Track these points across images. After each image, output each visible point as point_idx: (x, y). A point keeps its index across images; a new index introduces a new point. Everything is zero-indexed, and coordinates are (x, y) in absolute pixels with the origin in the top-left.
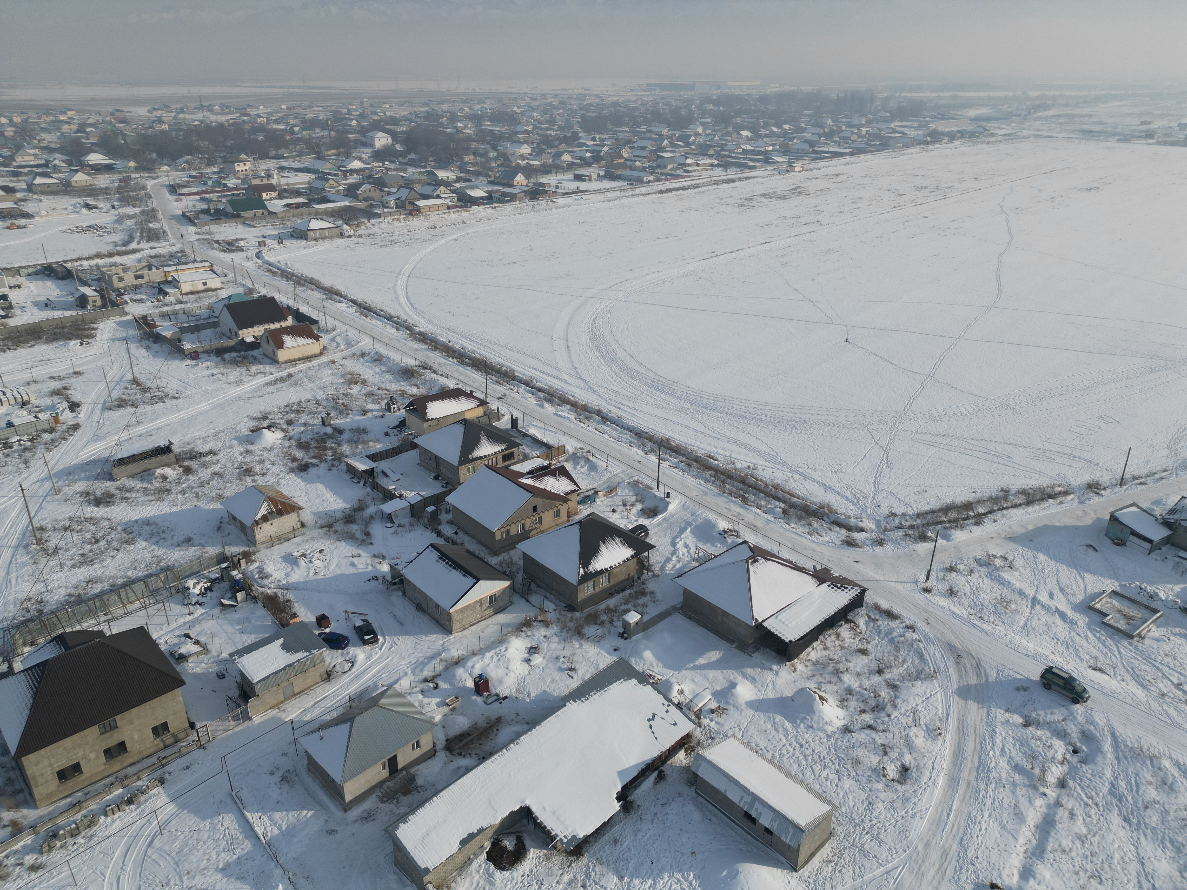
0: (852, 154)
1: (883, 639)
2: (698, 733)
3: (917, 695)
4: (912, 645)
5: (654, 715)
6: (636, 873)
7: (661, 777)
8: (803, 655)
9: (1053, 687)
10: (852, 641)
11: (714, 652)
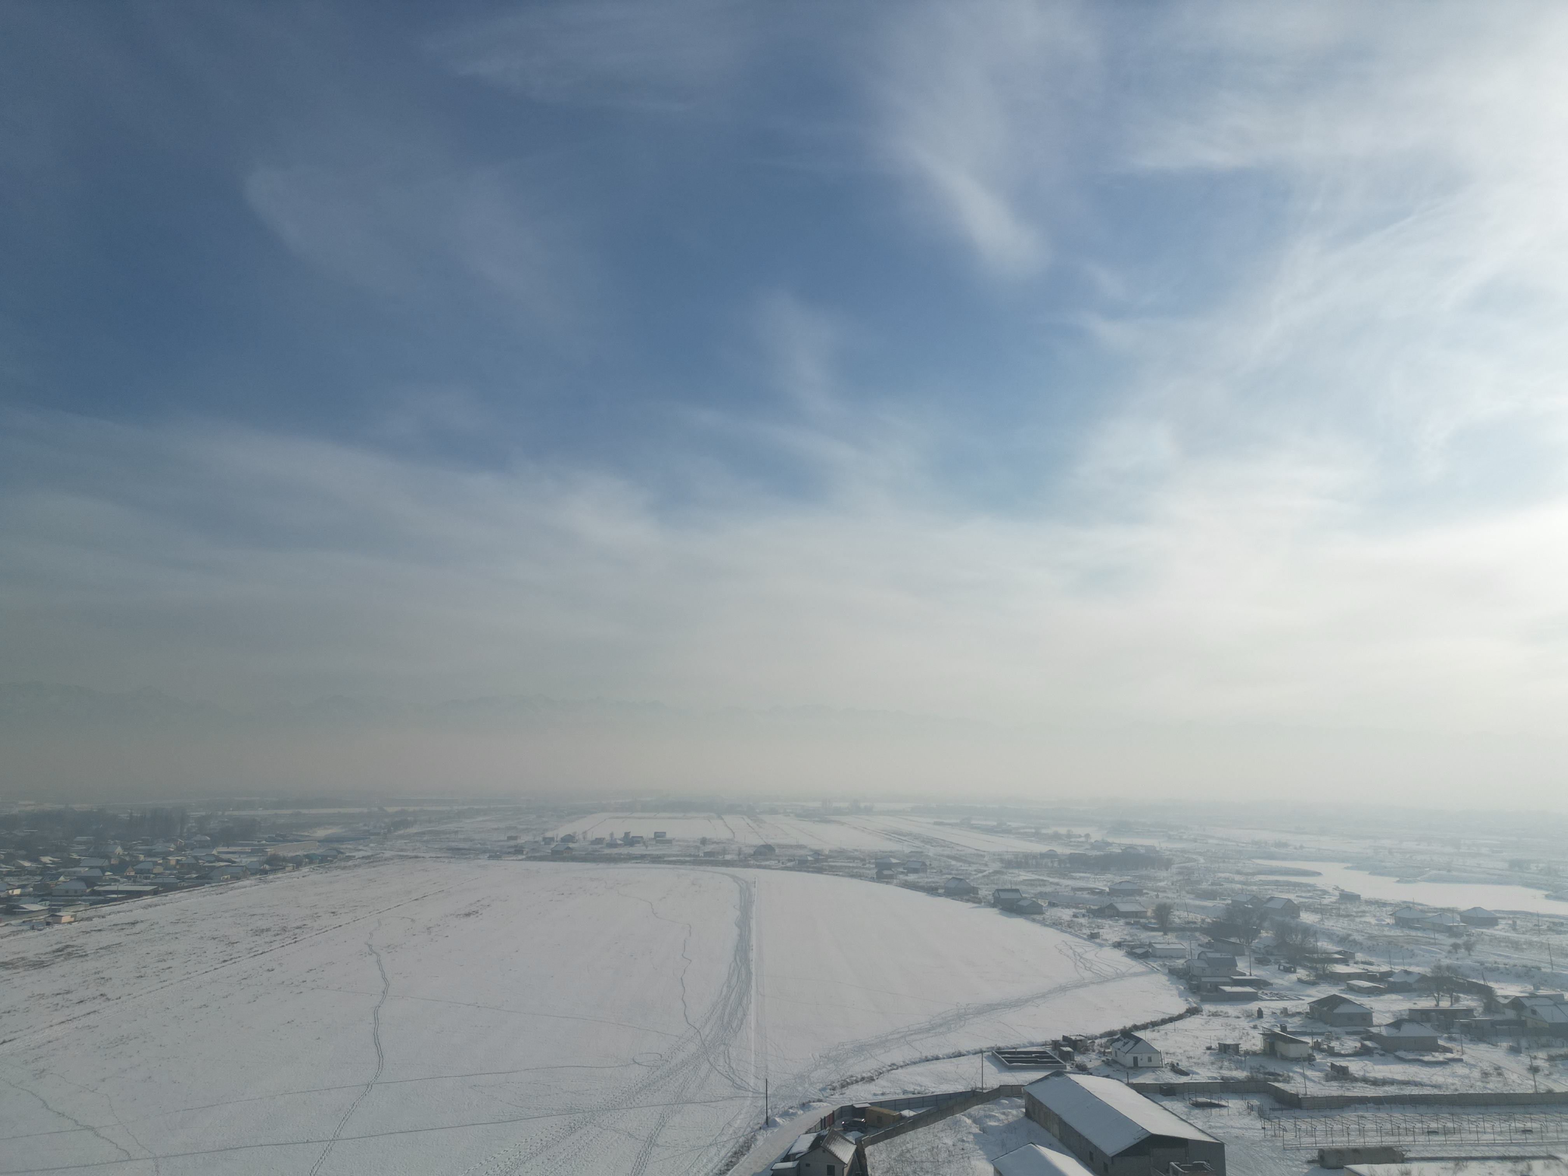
0: (155, 893)
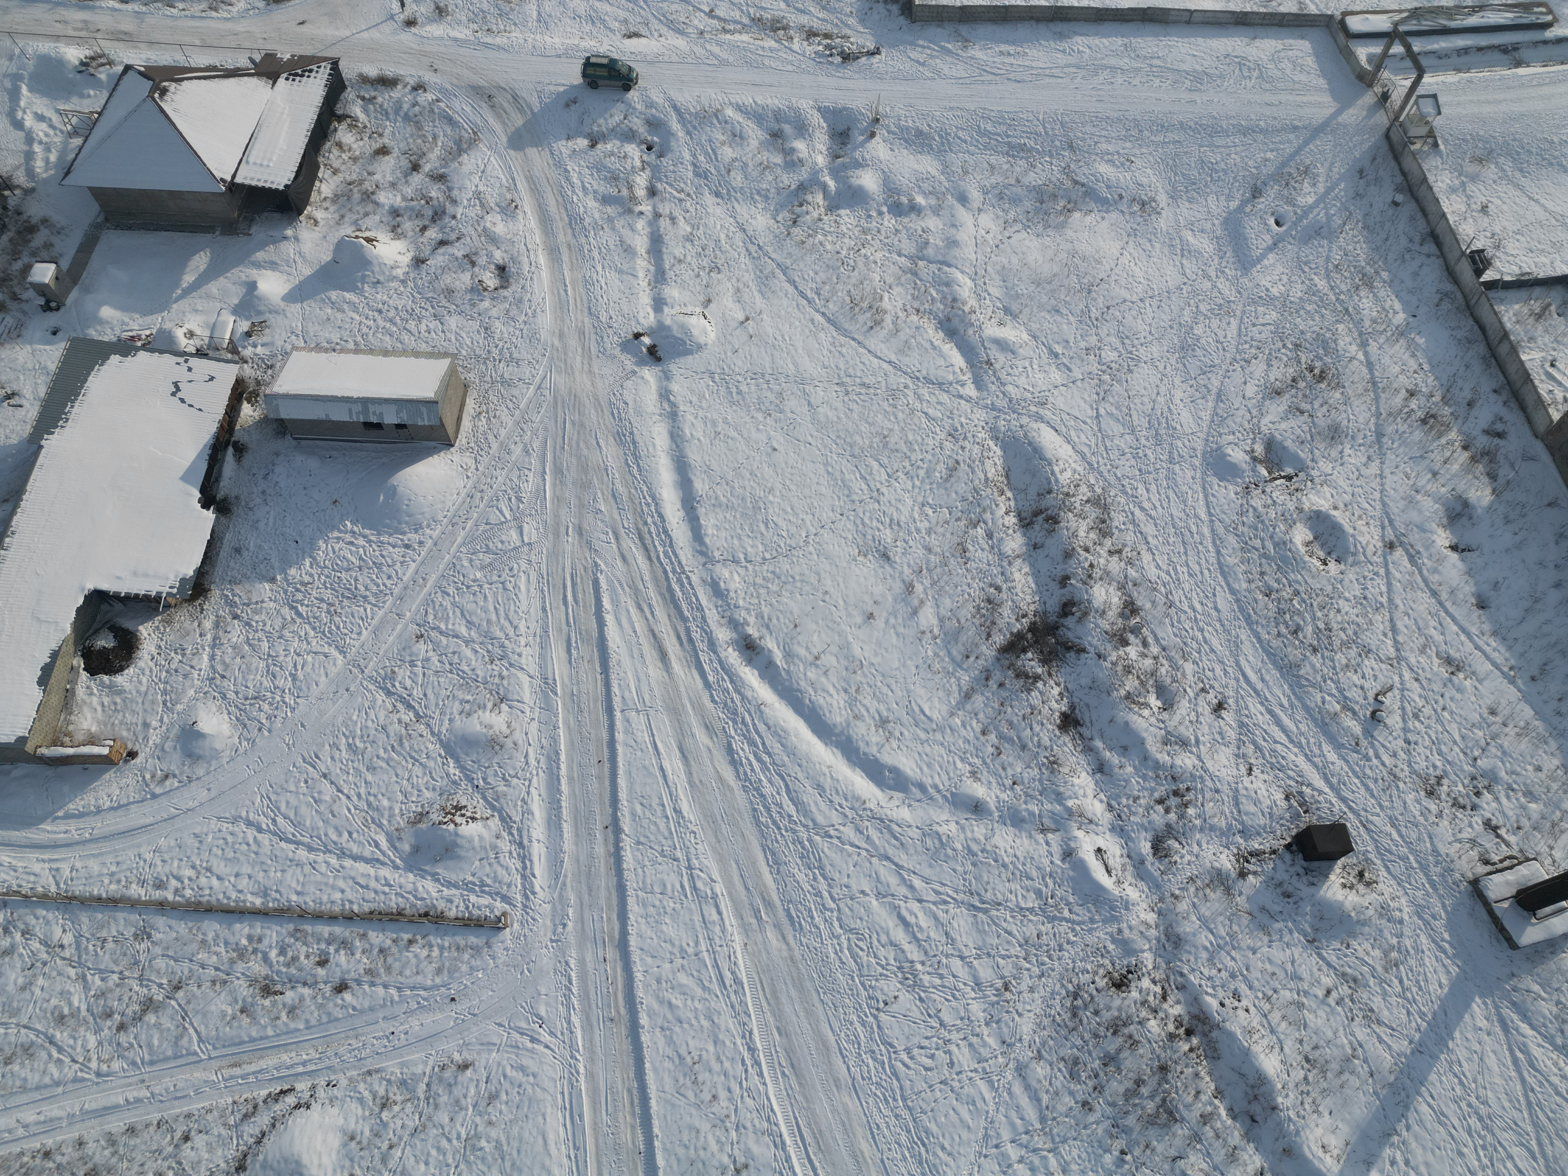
1: (395, 121)
2: (248, 371)
3: (471, 173)
4: (432, 111)
5: (176, 385)
6: (286, 564)
7: (240, 450)
8: (314, 197)
9: (600, 82)
10: (361, 143)
11: (197, 257)
